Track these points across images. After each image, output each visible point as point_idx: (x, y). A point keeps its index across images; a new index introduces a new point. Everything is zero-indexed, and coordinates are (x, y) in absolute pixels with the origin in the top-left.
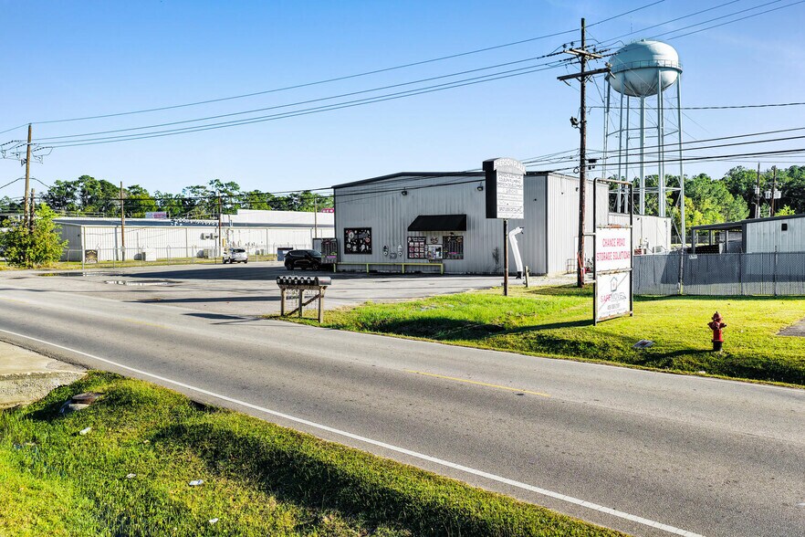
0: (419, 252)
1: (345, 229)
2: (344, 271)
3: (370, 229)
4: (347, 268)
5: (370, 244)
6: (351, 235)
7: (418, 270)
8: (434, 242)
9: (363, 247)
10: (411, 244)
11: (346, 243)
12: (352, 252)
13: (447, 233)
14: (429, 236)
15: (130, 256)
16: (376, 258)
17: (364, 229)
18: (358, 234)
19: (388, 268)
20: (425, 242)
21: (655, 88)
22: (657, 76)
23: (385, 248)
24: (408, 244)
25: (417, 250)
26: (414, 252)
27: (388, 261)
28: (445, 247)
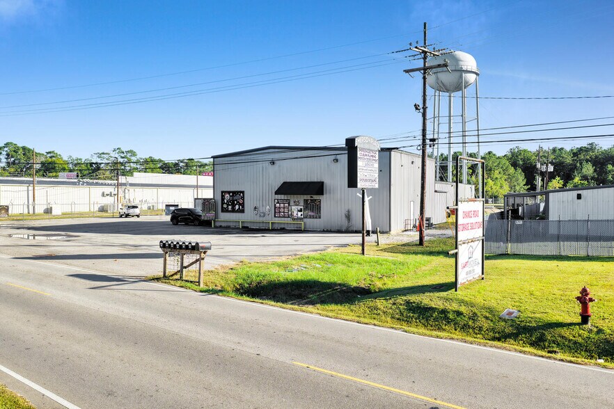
0: (284, 212)
1: (222, 192)
2: (221, 226)
3: (243, 192)
4: (223, 224)
5: (243, 205)
6: (227, 196)
7: (283, 226)
8: (297, 204)
9: (237, 207)
10: (278, 205)
11: (223, 203)
12: (227, 211)
13: (308, 197)
14: (293, 198)
15: (40, 210)
16: (248, 216)
17: (238, 192)
18: (233, 196)
19: (258, 225)
20: (289, 204)
21: (459, 86)
22: (461, 77)
23: (255, 208)
24: (275, 205)
25: (282, 210)
26: (280, 212)
27: (258, 219)
28: (306, 208)
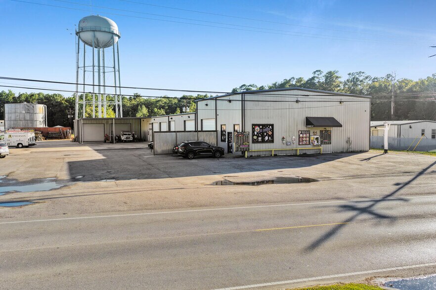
0: (306, 141)
1: (253, 125)
3: (272, 125)
4: (253, 154)
5: (272, 136)
6: (257, 129)
7: (305, 152)
8: (314, 134)
9: (266, 138)
10: (301, 135)
11: (253, 135)
12: (257, 142)
13: (322, 129)
14: (312, 130)
16: (277, 146)
17: (267, 125)
18: (262, 128)
19: (284, 152)
20: (309, 134)
23: (283, 138)
24: (299, 135)
25: (304, 139)
26: (303, 141)
27: (285, 147)
28: (321, 137)
